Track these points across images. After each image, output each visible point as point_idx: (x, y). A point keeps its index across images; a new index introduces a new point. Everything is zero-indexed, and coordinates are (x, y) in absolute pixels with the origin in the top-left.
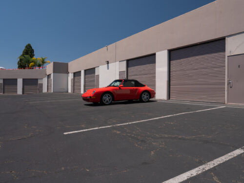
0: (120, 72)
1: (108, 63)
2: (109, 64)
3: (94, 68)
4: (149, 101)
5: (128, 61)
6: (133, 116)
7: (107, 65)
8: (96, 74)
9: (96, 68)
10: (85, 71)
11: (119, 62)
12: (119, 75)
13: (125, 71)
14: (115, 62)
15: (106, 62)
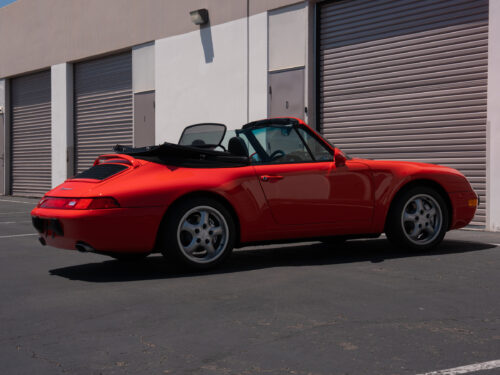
0: (270, 73)
1: (204, 20)
2: (214, 29)
3: (126, 53)
4: (441, 247)
5: (319, 8)
6: (350, 347)
7: (197, 33)
8: (139, 86)
9: (135, 53)
10: (75, 67)
11: (271, 12)
12: (270, 91)
13: (303, 68)
14: (248, 16)
15: (192, 13)
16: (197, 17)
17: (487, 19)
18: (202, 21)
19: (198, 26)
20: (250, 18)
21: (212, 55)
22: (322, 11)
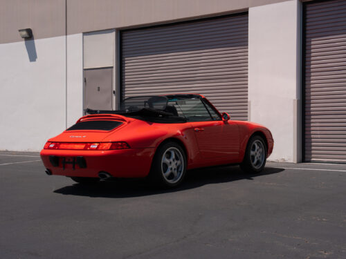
0: (84, 70)
2: (37, 42)
5: (122, 33)
7: (23, 43)
11: (85, 34)
12: (85, 81)
13: (112, 67)
14: (66, 35)
15: (20, 31)
16: (24, 33)
17: (247, 45)
18: (28, 36)
19: (24, 39)
20: (68, 36)
21: (36, 57)
22: (123, 35)
